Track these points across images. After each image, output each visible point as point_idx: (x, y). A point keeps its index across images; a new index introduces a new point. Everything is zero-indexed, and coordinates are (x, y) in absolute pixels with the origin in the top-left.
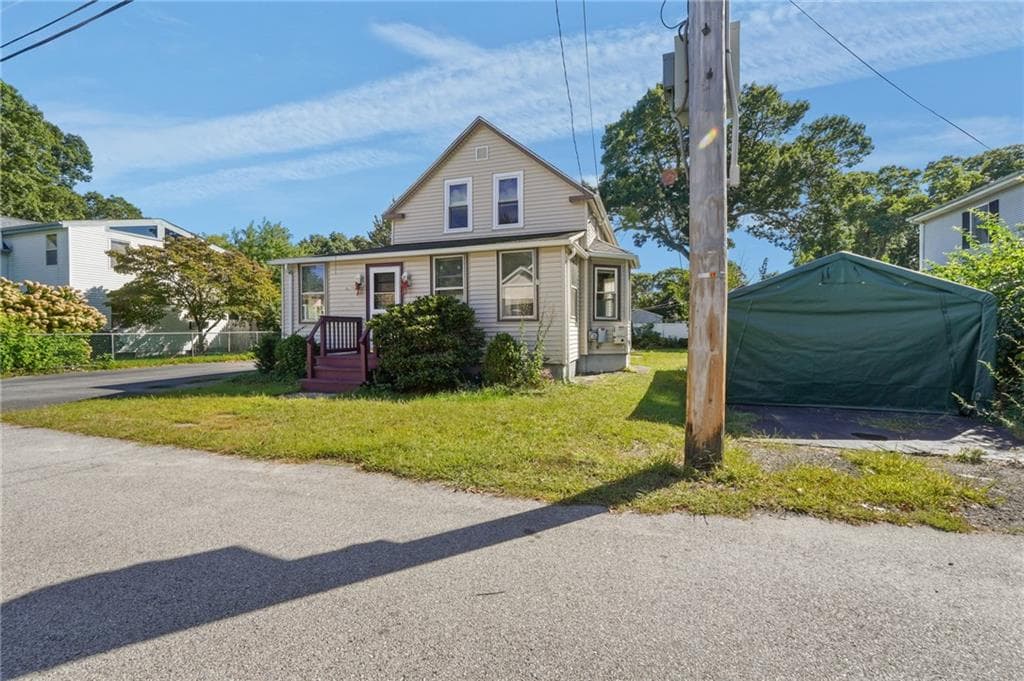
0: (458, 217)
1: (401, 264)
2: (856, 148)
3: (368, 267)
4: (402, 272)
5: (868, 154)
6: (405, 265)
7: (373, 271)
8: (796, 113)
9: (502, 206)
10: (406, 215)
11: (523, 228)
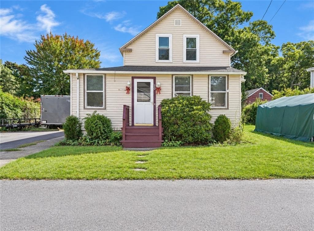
0: (164, 55)
1: (154, 78)
2: (269, 35)
3: (133, 78)
4: (155, 83)
5: (273, 38)
6: (157, 78)
7: (136, 81)
8: (248, 17)
9: (187, 51)
10: (133, 50)
11: (199, 63)
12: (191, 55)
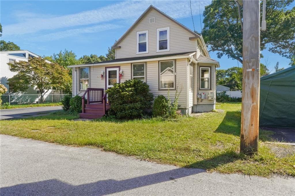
1: (119, 67)
3: (106, 68)
4: (120, 70)
6: (121, 67)
7: (108, 70)
9: (161, 42)
10: (121, 47)
11: (169, 51)
12: (163, 45)
